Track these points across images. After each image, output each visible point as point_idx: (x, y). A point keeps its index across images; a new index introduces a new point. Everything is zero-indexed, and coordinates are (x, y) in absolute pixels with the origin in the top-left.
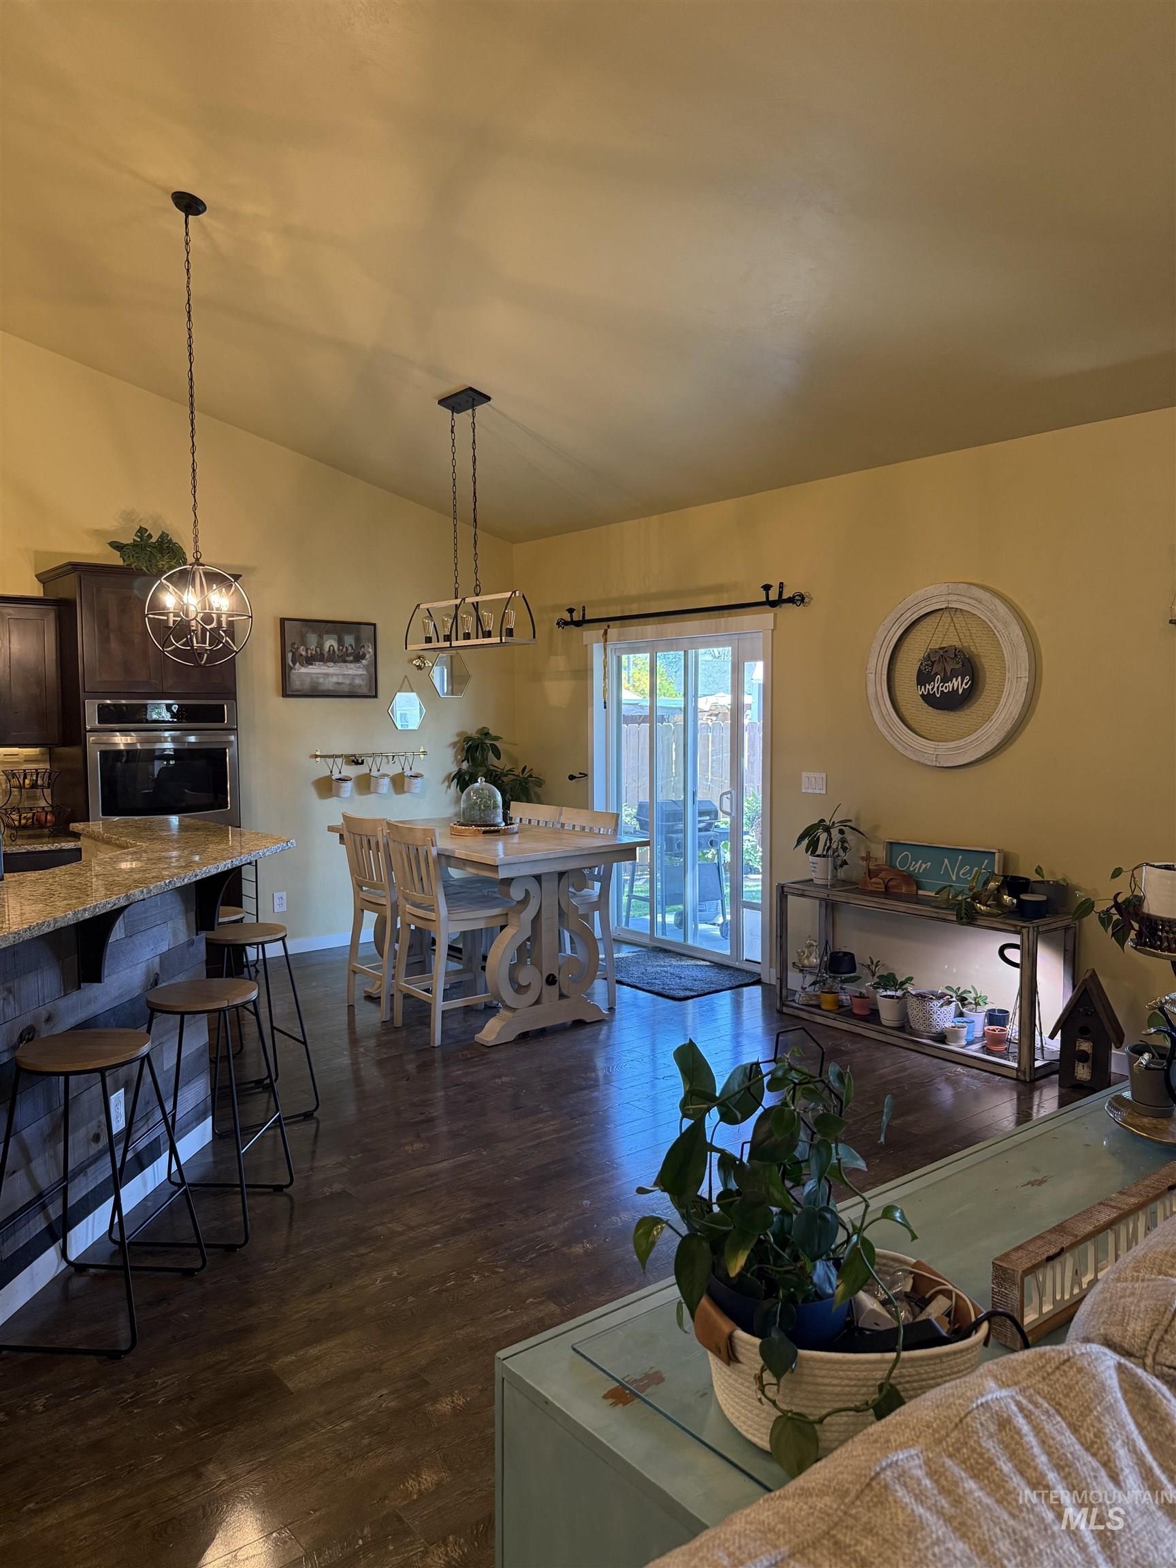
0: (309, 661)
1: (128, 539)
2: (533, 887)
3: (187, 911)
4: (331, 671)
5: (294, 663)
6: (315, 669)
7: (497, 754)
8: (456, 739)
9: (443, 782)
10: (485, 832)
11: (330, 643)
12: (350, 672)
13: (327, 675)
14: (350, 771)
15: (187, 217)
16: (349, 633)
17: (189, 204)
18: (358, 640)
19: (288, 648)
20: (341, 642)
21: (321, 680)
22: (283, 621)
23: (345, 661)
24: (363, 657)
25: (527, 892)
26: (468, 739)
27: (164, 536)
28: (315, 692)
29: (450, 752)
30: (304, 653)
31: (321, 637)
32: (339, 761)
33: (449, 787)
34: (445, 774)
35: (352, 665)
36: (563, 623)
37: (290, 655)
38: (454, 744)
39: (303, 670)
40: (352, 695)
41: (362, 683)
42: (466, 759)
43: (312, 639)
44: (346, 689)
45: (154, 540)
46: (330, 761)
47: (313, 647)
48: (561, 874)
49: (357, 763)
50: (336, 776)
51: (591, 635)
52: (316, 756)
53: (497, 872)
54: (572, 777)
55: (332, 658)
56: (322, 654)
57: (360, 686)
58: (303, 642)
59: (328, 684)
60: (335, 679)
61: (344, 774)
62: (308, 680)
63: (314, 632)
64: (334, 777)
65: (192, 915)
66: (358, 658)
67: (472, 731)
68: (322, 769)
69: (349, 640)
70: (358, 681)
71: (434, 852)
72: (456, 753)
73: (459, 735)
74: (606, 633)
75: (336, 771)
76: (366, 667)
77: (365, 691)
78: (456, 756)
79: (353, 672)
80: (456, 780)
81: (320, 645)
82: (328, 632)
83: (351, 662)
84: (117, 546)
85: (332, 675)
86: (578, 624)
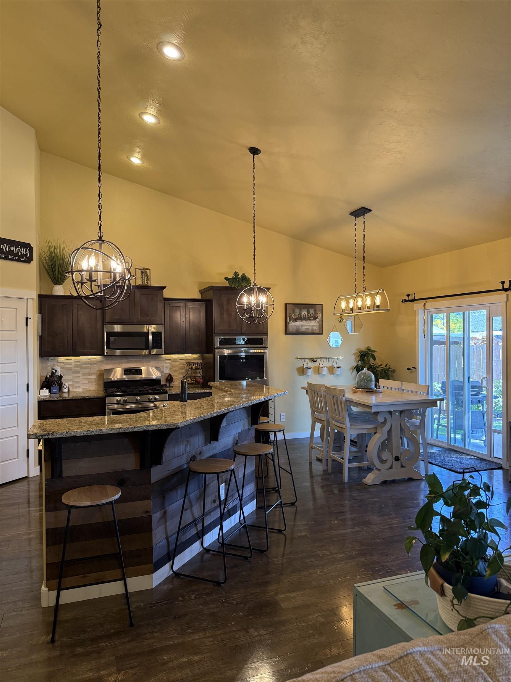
0: (296, 320)
1: (231, 276)
2: (388, 416)
3: (248, 417)
4: (304, 324)
5: (290, 321)
6: (298, 323)
7: (374, 358)
8: (356, 351)
9: (350, 370)
10: (367, 392)
11: (304, 313)
12: (312, 324)
13: (302, 325)
14: (311, 365)
15: (254, 156)
16: (312, 308)
17: (254, 151)
18: (315, 311)
19: (288, 315)
20: (308, 312)
21: (300, 328)
22: (286, 305)
23: (310, 320)
24: (317, 318)
25: (385, 418)
26: (361, 352)
27: (244, 274)
28: (298, 333)
29: (353, 357)
30: (294, 317)
31: (300, 310)
32: (307, 360)
33: (353, 372)
34: (351, 367)
35: (313, 321)
36: (404, 301)
37: (288, 318)
38: (355, 354)
39: (294, 324)
40: (312, 333)
41: (316, 328)
42: (360, 360)
43: (297, 311)
44: (310, 331)
45: (240, 276)
46: (303, 360)
47: (297, 314)
48: (401, 412)
49: (314, 361)
50: (305, 366)
51: (418, 306)
52: (298, 358)
53: (371, 409)
54: (409, 369)
55: (305, 319)
56: (301, 317)
57: (316, 330)
58: (294, 313)
59: (303, 329)
60: (305, 327)
61: (309, 366)
62: (295, 328)
63: (298, 308)
64: (305, 367)
65: (250, 418)
66: (315, 318)
67: (363, 348)
68: (300, 364)
69: (312, 311)
70: (315, 328)
71: (344, 399)
72: (356, 357)
73: (357, 350)
74: (425, 304)
75: (305, 365)
76: (318, 322)
77: (317, 332)
78: (356, 359)
79: (312, 325)
80: (355, 369)
81: (300, 314)
82: (303, 308)
83: (312, 320)
84: (227, 279)
85: (305, 325)
86: (412, 301)
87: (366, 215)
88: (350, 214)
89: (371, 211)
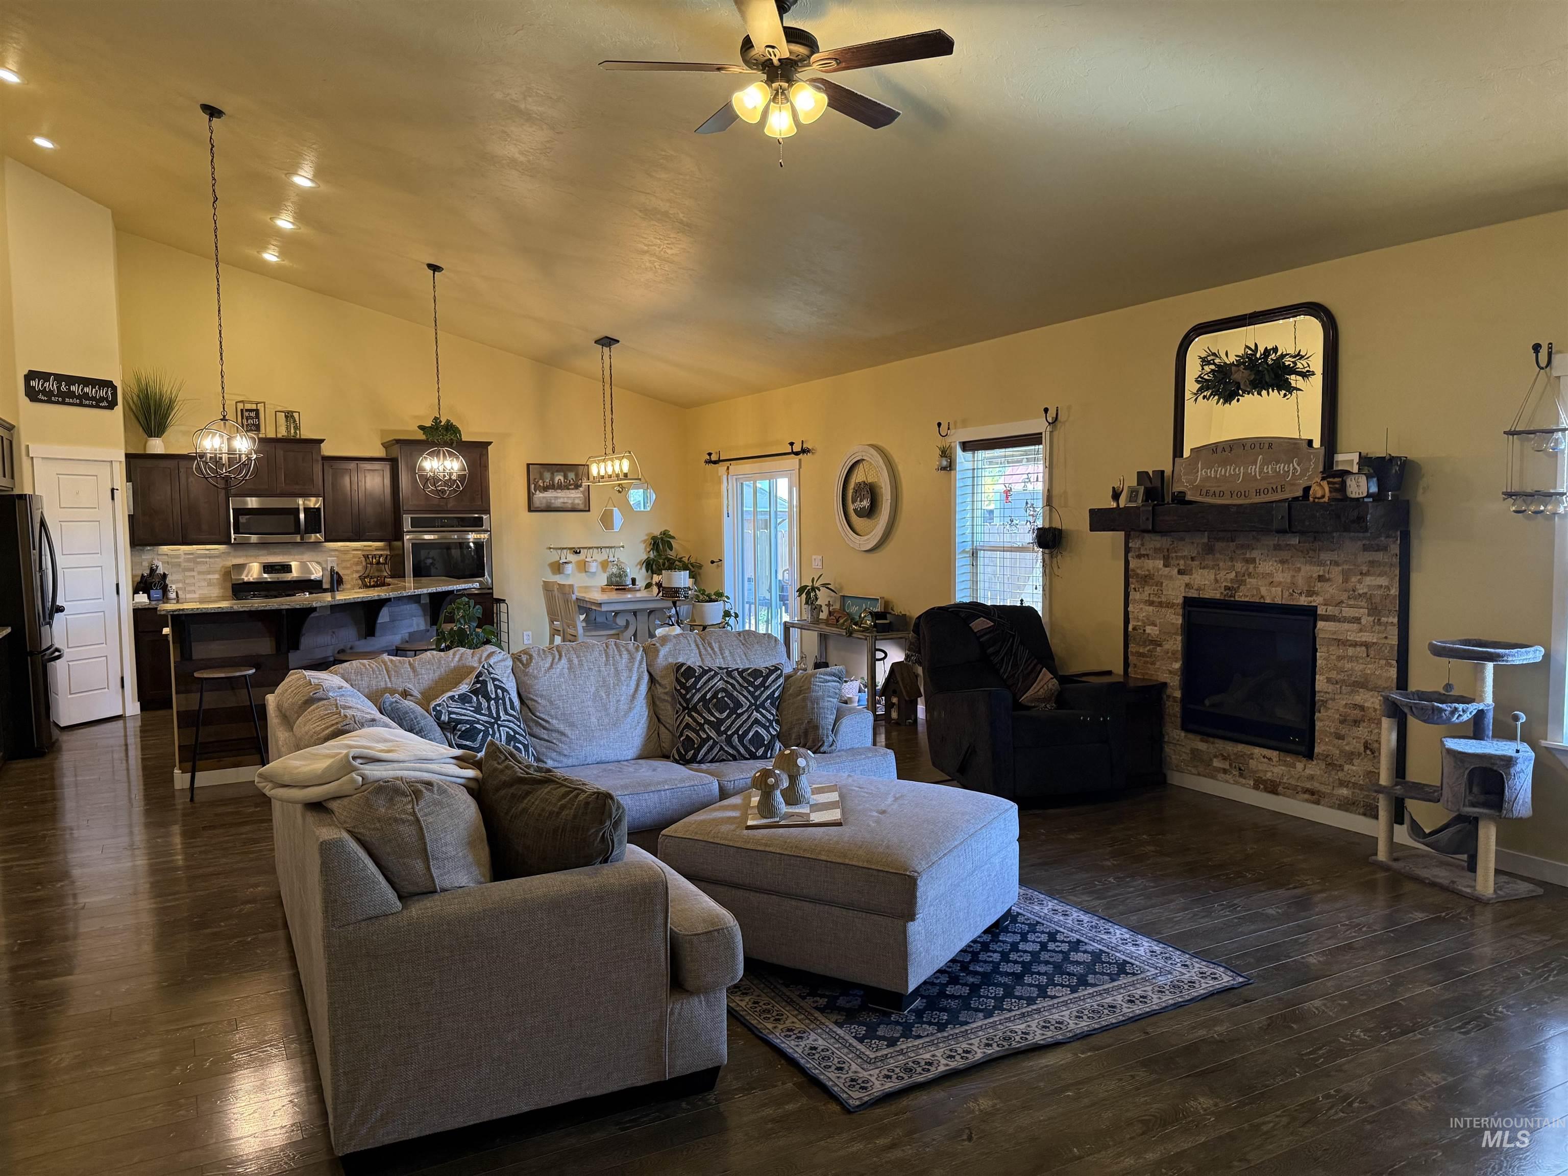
0: (545, 489)
1: (428, 423)
2: (631, 618)
4: (559, 495)
5: (535, 491)
6: (550, 494)
7: (671, 548)
8: (646, 538)
9: (637, 566)
10: (617, 589)
11: (559, 478)
12: (572, 495)
13: (556, 498)
14: (572, 557)
15: (434, 274)
16: (571, 471)
17: (435, 268)
18: (577, 475)
19: (532, 482)
20: (565, 477)
21: (553, 501)
22: (528, 465)
23: (568, 489)
24: (581, 486)
25: (627, 622)
26: (654, 538)
27: (448, 421)
28: (549, 509)
29: (643, 546)
30: (542, 485)
31: (553, 474)
32: (565, 551)
33: (641, 568)
34: (638, 561)
35: (573, 491)
36: (709, 462)
37: (533, 486)
38: (645, 541)
39: (541, 495)
40: (574, 510)
41: (580, 502)
42: (652, 549)
43: (547, 475)
44: (569, 506)
45: (442, 424)
46: (559, 551)
47: (548, 481)
48: (651, 612)
49: (576, 553)
50: (563, 560)
51: (721, 468)
52: (550, 548)
53: (601, 607)
54: (713, 562)
55: (560, 487)
56: (553, 485)
57: (578, 504)
58: (542, 478)
59: (558, 503)
60: (561, 500)
61: (568, 559)
62: (544, 501)
63: (548, 471)
64: (561, 562)
66: (577, 487)
67: (657, 533)
68: (554, 557)
69: (571, 476)
70: (577, 501)
71: (574, 597)
72: (646, 546)
73: (647, 535)
74: (728, 468)
75: (563, 557)
76: (583, 493)
77: (581, 507)
78: (645, 549)
79: (573, 496)
80: (645, 564)
81: (552, 479)
82: (557, 471)
83: (572, 489)
84: (422, 428)
85: (560, 498)
86: (715, 462)
87: (613, 347)
88: (595, 342)
89: (618, 341)
